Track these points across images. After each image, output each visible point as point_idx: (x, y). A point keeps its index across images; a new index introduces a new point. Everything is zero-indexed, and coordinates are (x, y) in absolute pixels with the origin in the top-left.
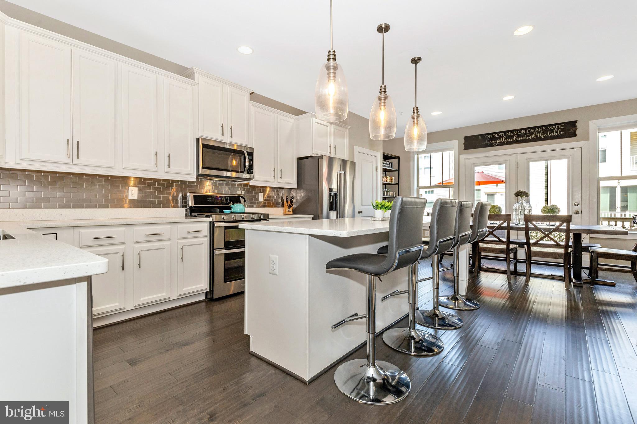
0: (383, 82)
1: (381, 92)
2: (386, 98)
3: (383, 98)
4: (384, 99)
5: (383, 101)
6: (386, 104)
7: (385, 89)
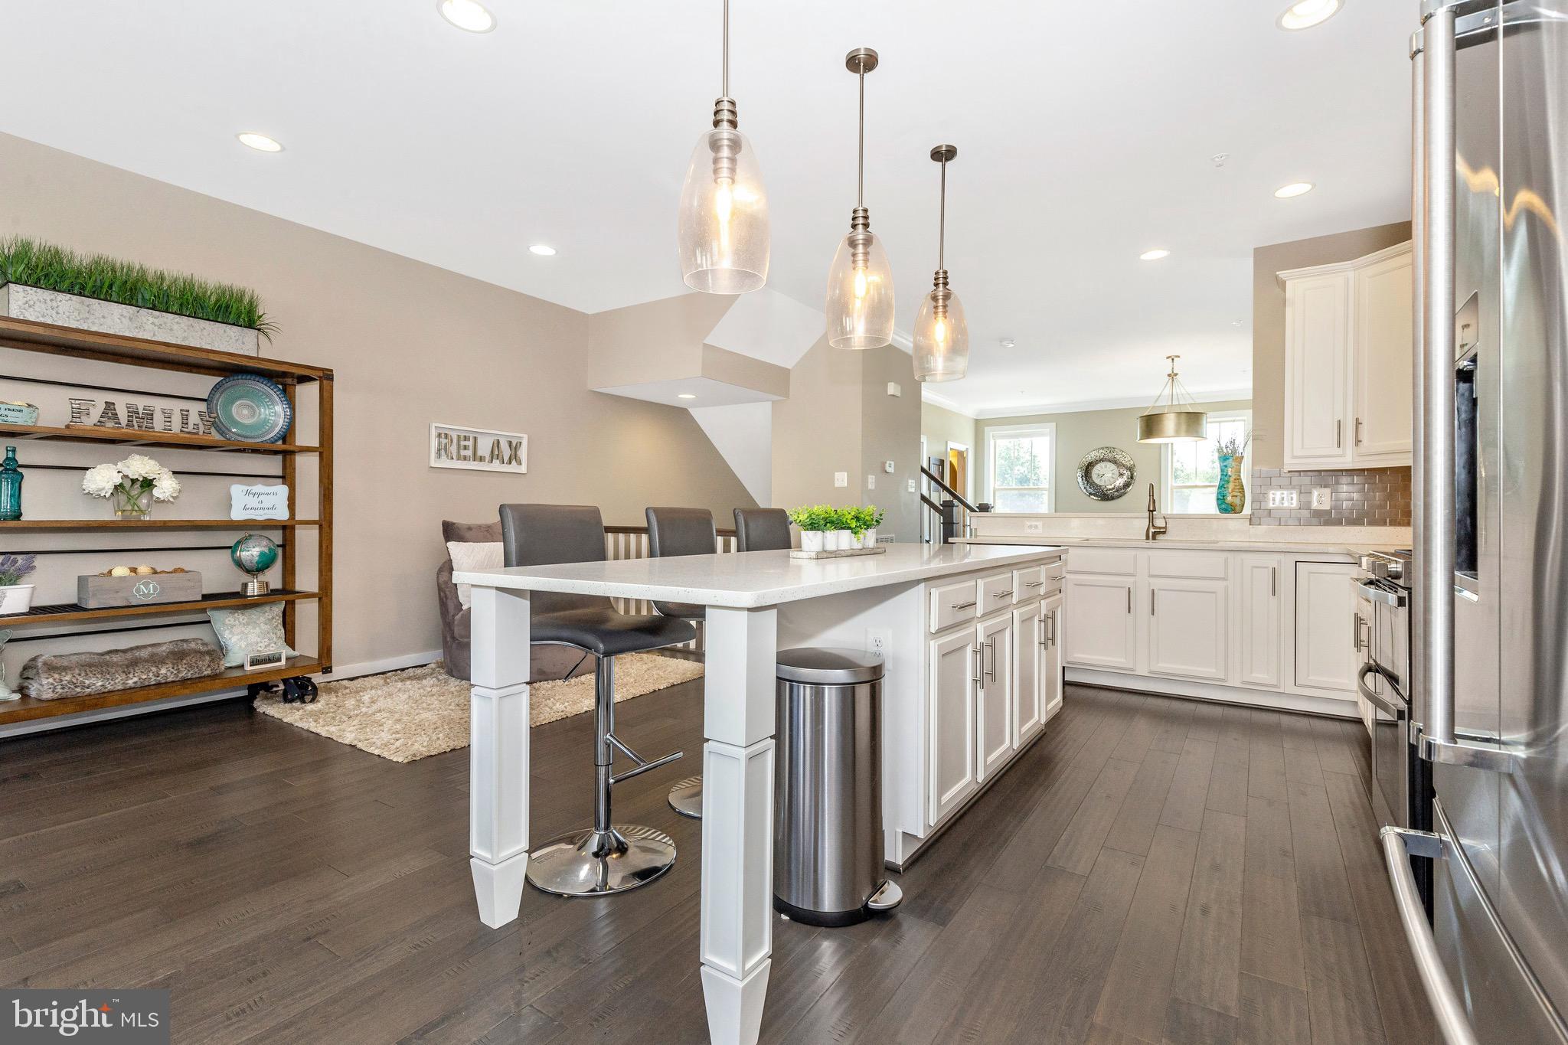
0: (861, 201)
1: (854, 226)
2: (868, 242)
3: (861, 242)
4: (864, 244)
5: (860, 249)
6: (870, 257)
7: (866, 218)
